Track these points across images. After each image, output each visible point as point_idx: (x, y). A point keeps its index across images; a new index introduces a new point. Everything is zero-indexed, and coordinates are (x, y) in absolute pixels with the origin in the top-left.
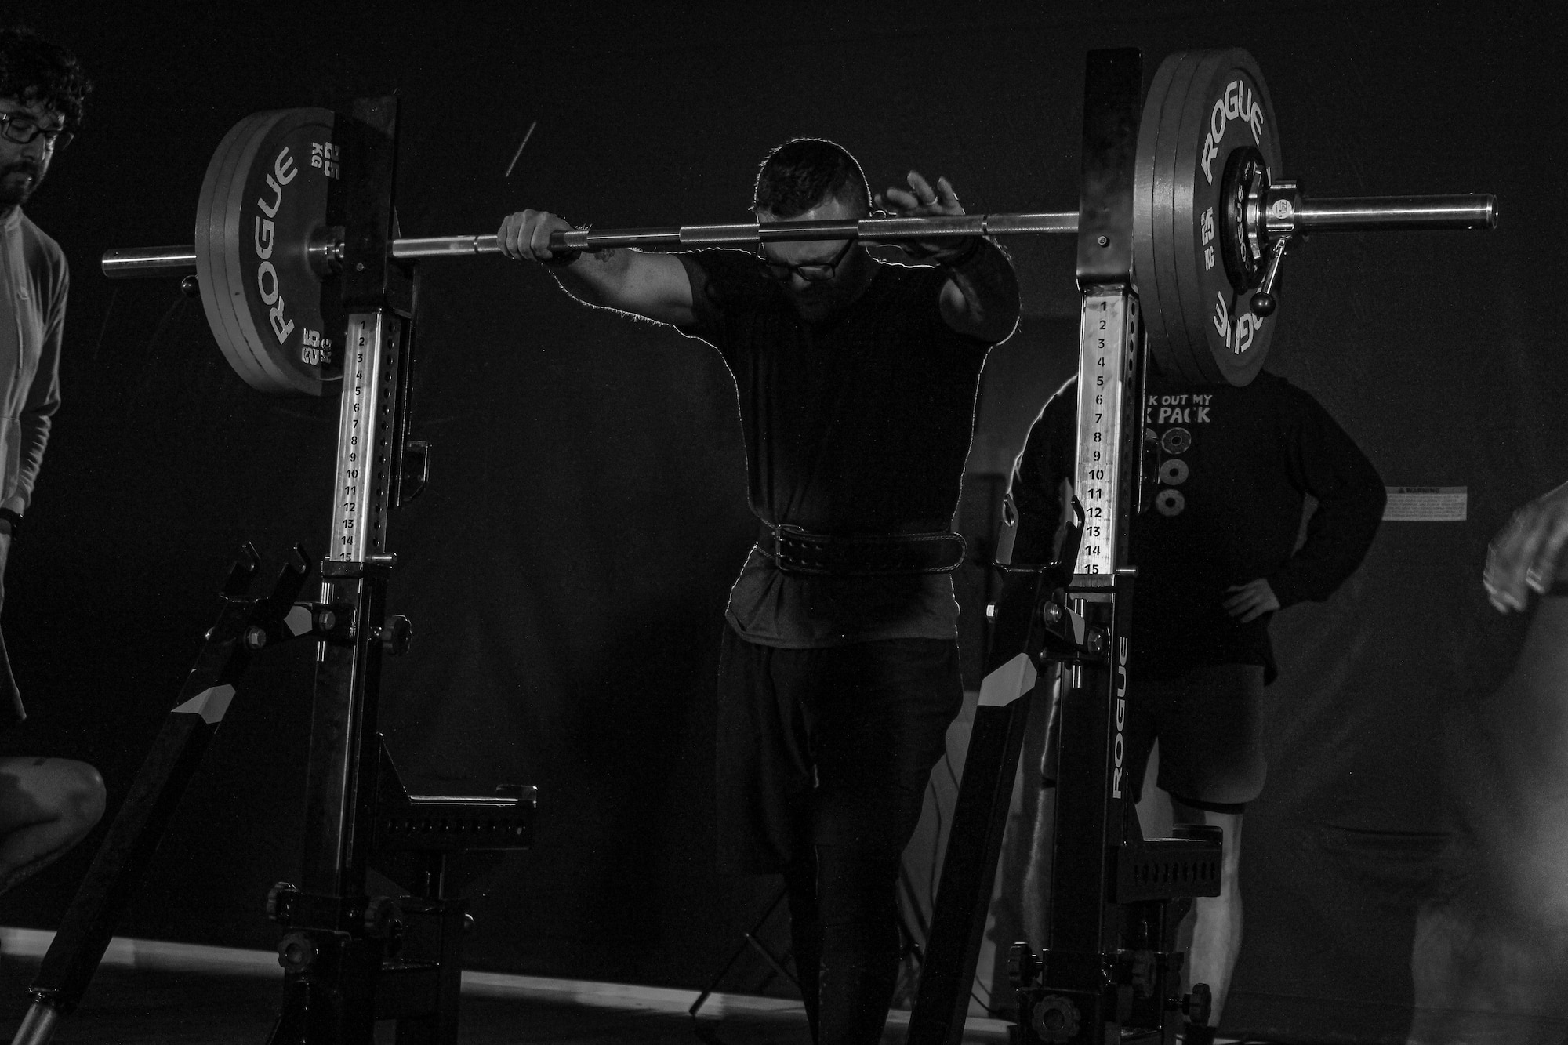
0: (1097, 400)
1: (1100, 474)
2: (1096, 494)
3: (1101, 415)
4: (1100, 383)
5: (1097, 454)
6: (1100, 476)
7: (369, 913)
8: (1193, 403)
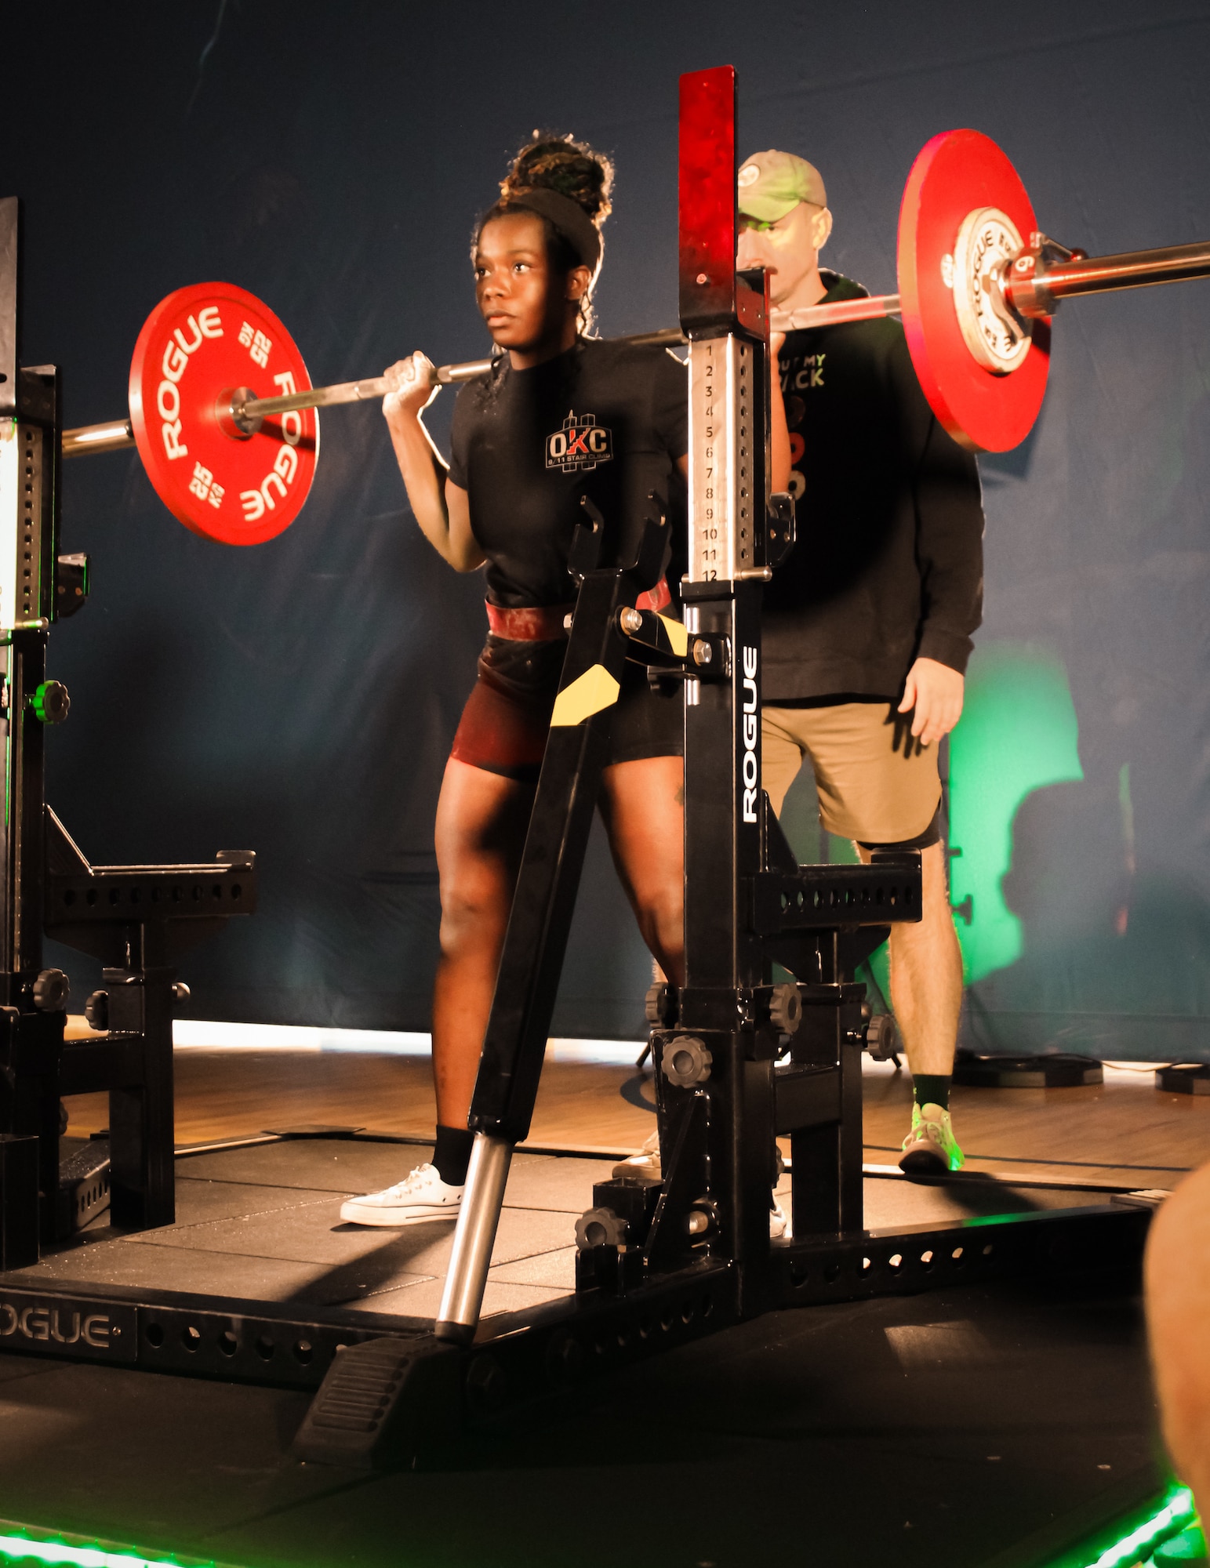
0: (707, 453)
1: (714, 533)
2: (710, 556)
3: (711, 469)
4: (709, 434)
5: (710, 512)
6: (714, 535)
7: (37, 987)
8: (805, 365)
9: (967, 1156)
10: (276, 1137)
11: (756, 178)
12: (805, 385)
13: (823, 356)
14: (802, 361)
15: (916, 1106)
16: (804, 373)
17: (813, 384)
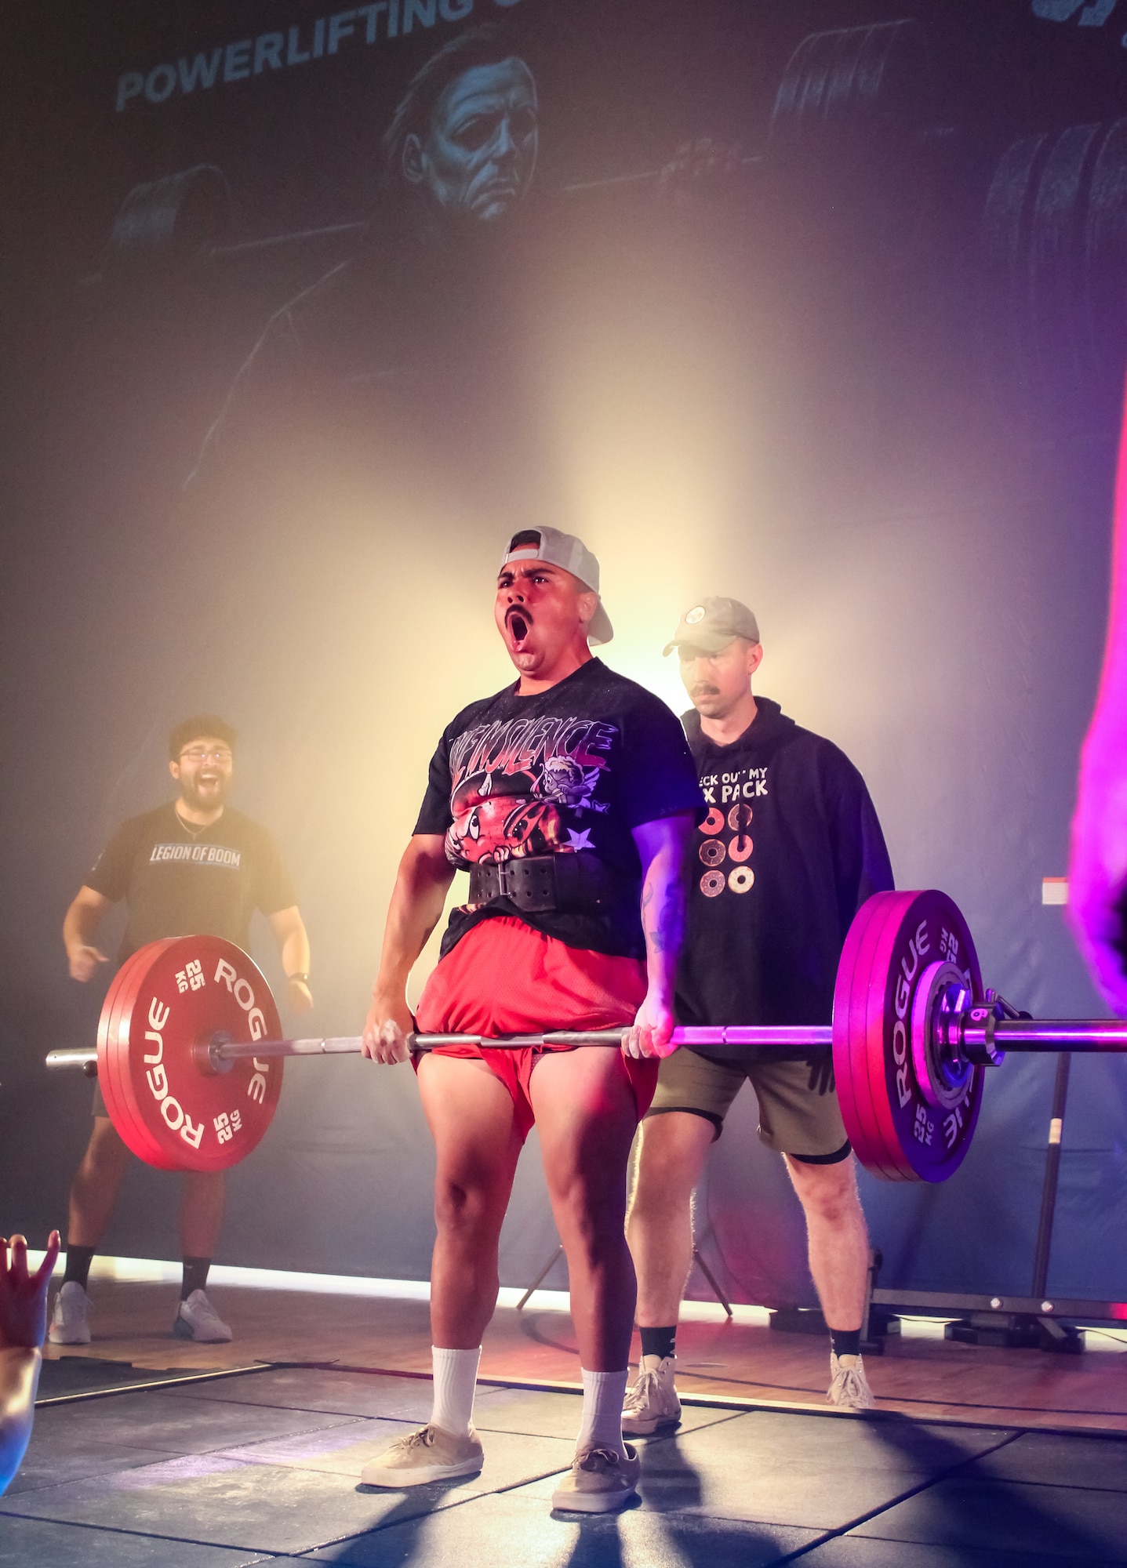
8: (750, 778)
9: (875, 1397)
10: (268, 1365)
11: (702, 617)
13: (766, 769)
14: (748, 773)
15: (833, 1356)
16: (751, 784)
17: (758, 794)
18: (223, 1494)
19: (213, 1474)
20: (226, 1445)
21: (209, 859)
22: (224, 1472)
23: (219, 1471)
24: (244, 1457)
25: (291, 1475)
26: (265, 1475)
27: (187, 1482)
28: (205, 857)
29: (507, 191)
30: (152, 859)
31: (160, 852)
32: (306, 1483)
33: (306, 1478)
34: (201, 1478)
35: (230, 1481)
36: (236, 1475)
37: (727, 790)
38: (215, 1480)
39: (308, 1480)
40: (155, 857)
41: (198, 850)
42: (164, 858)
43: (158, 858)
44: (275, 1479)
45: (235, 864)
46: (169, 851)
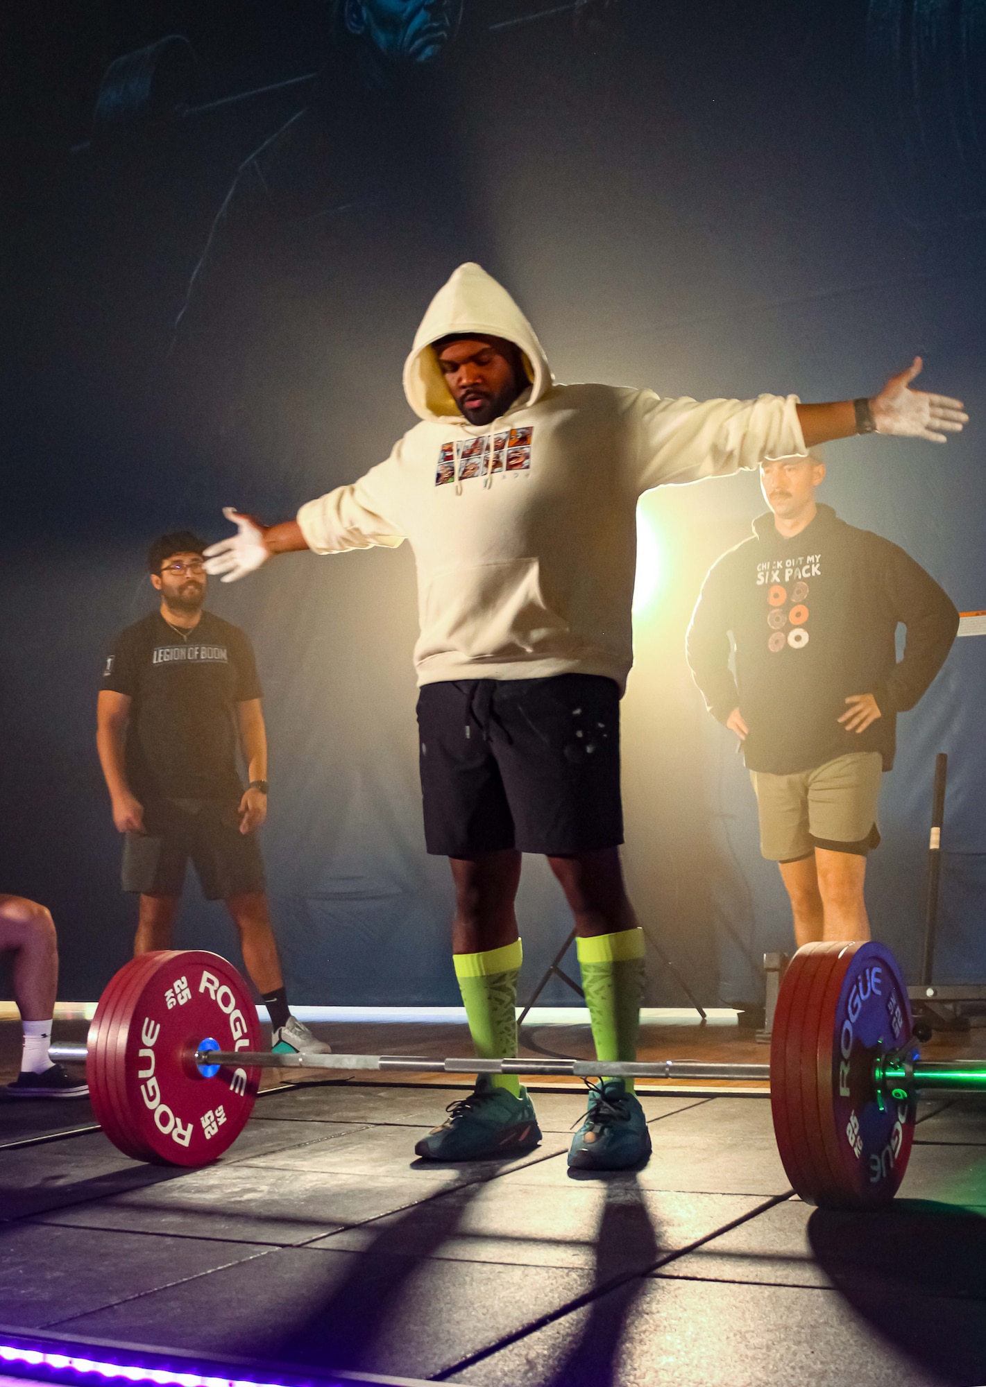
8: (808, 562)
10: (292, 1085)
12: (809, 575)
13: (820, 556)
14: (806, 559)
16: (808, 567)
17: (814, 575)
18: (241, 1197)
19: (234, 1181)
20: (248, 1155)
21: (202, 658)
22: (244, 1178)
23: (239, 1178)
24: (262, 1165)
25: (303, 1178)
26: (279, 1179)
27: (210, 1189)
28: (199, 655)
29: (440, 33)
30: (155, 662)
31: (160, 655)
32: (315, 1183)
33: (315, 1179)
34: (223, 1185)
35: (248, 1186)
36: (254, 1180)
37: (789, 572)
38: (235, 1185)
39: (317, 1181)
40: (157, 659)
41: (191, 650)
42: (165, 660)
43: (160, 661)
44: (288, 1182)
45: (224, 659)
46: (168, 653)
